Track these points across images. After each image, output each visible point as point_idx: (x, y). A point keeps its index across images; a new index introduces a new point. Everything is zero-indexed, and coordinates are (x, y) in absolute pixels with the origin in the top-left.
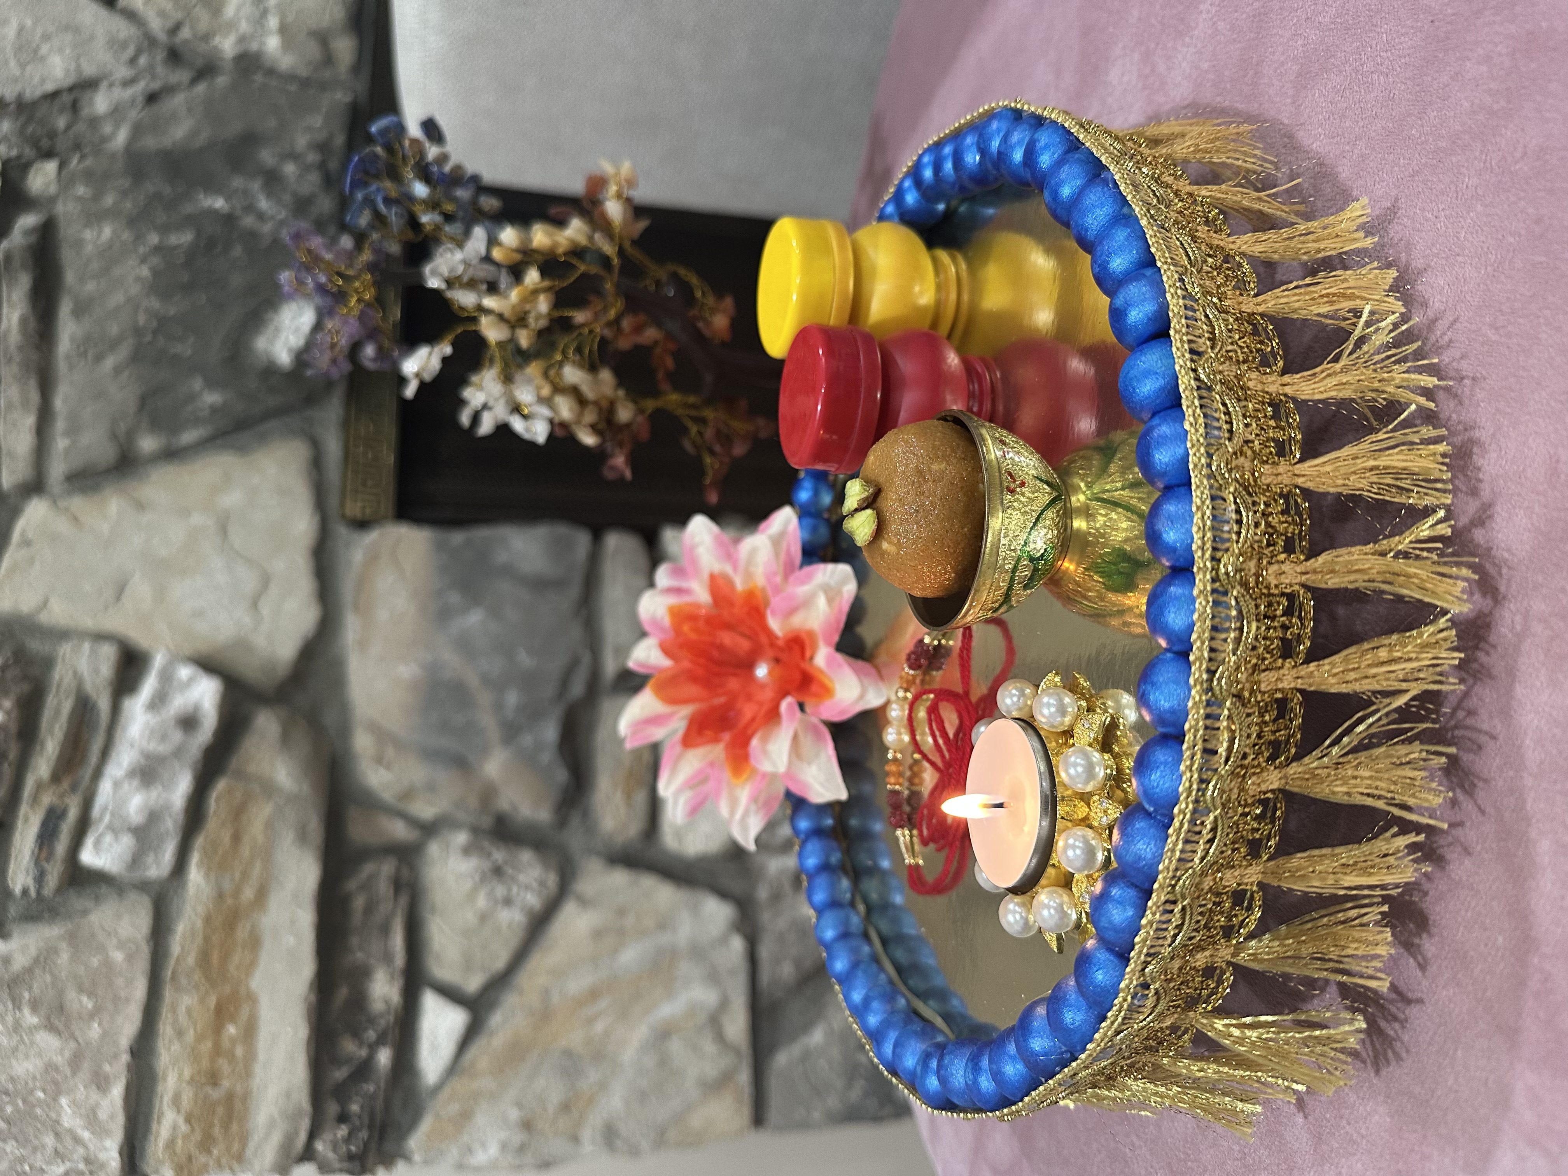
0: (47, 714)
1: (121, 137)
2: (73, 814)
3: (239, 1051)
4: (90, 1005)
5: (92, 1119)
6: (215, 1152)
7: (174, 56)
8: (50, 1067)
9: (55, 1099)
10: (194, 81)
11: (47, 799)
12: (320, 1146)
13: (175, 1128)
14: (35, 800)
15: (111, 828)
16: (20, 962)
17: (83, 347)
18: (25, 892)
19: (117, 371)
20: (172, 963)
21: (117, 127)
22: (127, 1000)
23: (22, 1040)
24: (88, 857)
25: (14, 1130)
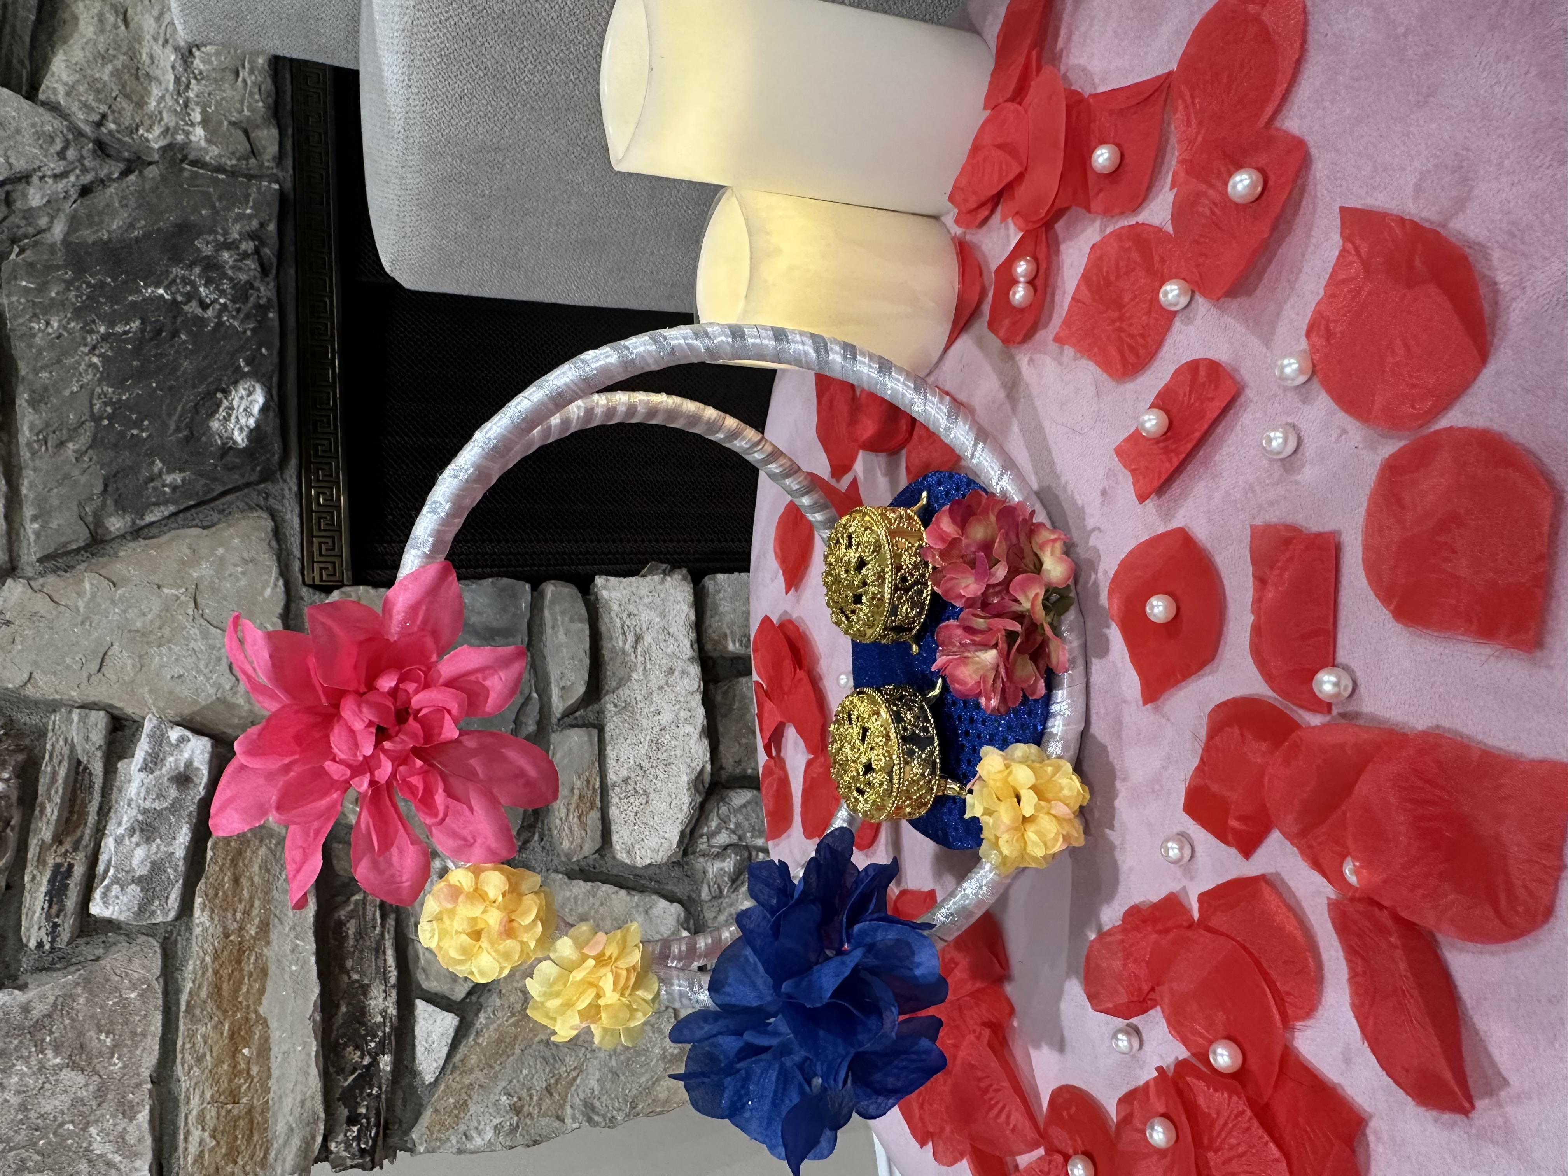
0: (44, 781)
1: (59, 230)
2: (79, 871)
3: (255, 1070)
4: (108, 1042)
5: (121, 1143)
6: (240, 1162)
7: (102, 148)
8: (77, 1101)
9: (85, 1129)
10: (125, 173)
11: (51, 860)
12: (333, 1146)
13: (201, 1142)
14: (41, 861)
15: (116, 881)
16: (39, 1010)
17: (43, 435)
18: (40, 945)
19: (80, 455)
20: (184, 998)
21: (52, 218)
22: (144, 1035)
23: (47, 1081)
24: (96, 909)
25: (49, 1161)
